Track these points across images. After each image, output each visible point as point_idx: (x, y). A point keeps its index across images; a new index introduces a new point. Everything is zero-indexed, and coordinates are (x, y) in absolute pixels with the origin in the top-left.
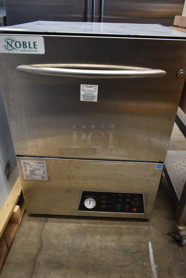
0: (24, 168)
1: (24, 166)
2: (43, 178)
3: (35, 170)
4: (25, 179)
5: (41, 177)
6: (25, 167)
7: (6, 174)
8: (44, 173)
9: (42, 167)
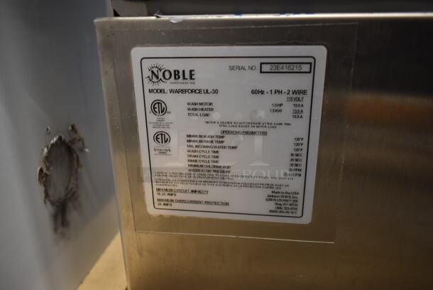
0: (152, 118)
1: (151, 98)
2: (278, 210)
3: (229, 140)
4: (151, 210)
5: (270, 198)
6: (159, 108)
7: (47, 195)
8: (296, 164)
9: (288, 108)
